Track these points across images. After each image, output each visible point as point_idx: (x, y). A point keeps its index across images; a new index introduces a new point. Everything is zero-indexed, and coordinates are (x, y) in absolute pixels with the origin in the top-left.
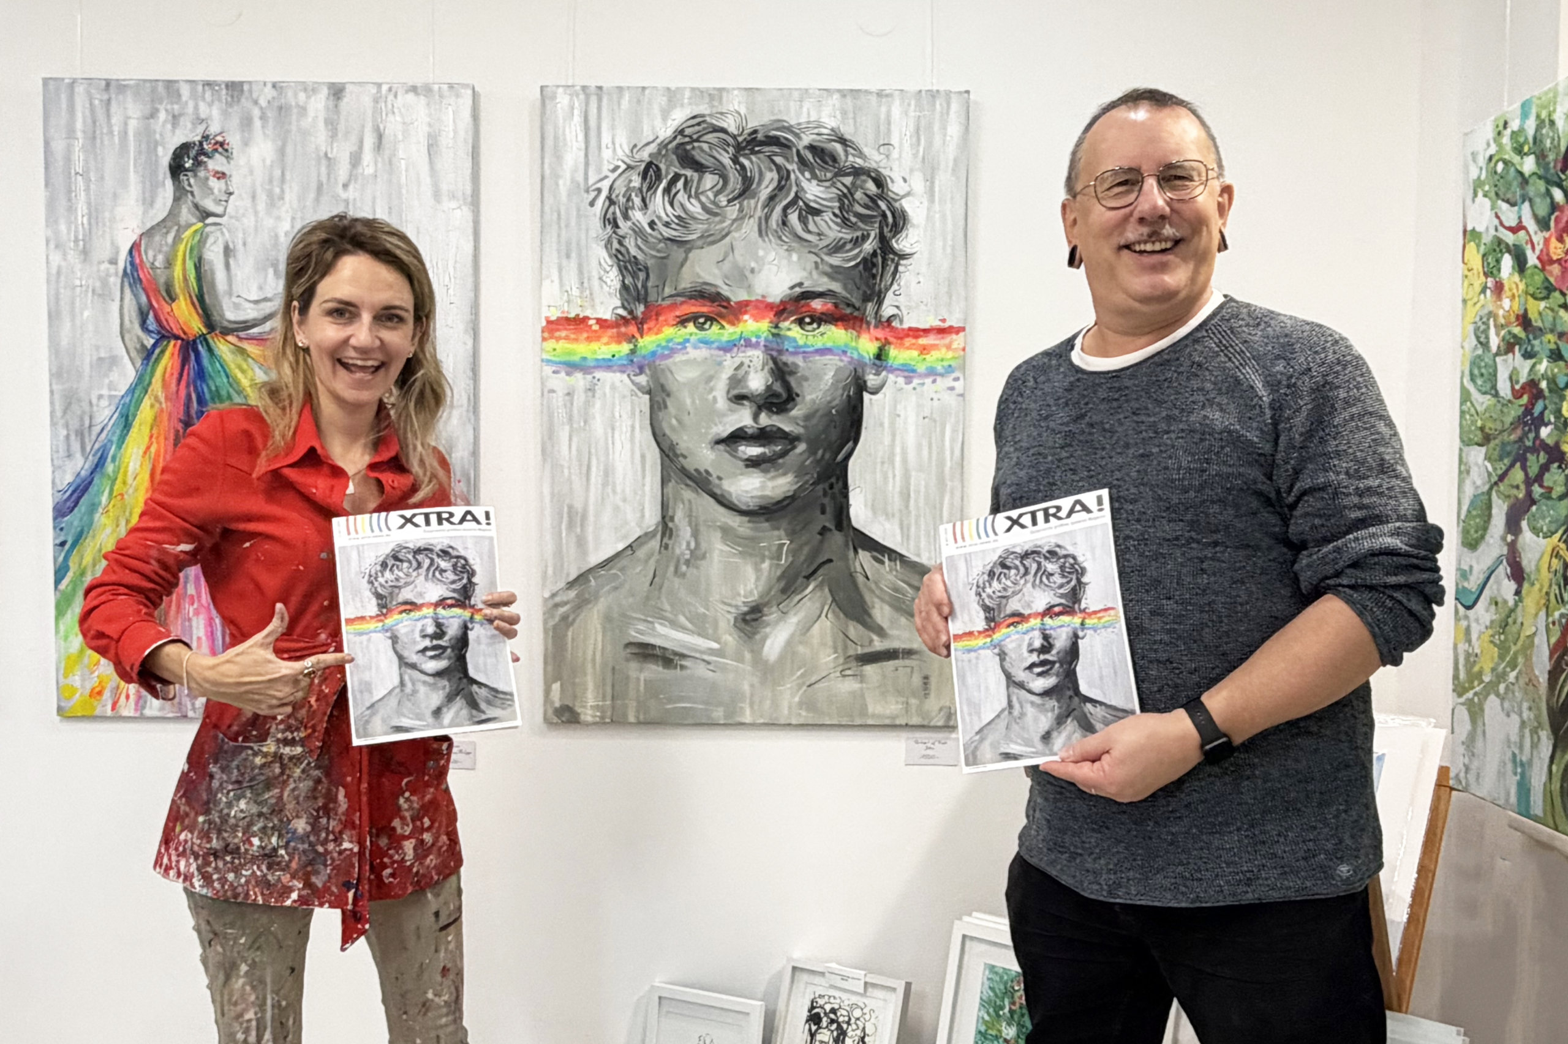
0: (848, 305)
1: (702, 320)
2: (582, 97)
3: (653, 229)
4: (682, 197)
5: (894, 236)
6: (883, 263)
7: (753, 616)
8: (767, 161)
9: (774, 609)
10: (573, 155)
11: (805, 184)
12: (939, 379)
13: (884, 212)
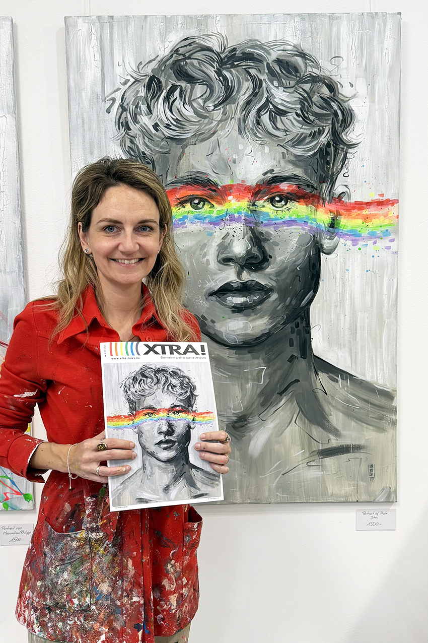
0: (308, 186)
1: (196, 201)
2: (97, 24)
3: (157, 130)
4: (178, 104)
5: (343, 130)
6: (335, 151)
7: (241, 424)
8: (244, 74)
9: (257, 417)
10: (92, 73)
11: (274, 91)
12: (378, 241)
13: (336, 111)
